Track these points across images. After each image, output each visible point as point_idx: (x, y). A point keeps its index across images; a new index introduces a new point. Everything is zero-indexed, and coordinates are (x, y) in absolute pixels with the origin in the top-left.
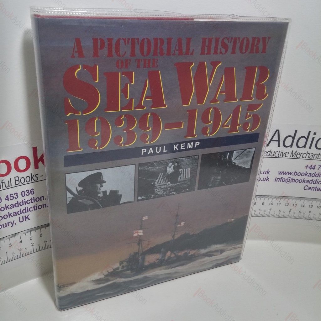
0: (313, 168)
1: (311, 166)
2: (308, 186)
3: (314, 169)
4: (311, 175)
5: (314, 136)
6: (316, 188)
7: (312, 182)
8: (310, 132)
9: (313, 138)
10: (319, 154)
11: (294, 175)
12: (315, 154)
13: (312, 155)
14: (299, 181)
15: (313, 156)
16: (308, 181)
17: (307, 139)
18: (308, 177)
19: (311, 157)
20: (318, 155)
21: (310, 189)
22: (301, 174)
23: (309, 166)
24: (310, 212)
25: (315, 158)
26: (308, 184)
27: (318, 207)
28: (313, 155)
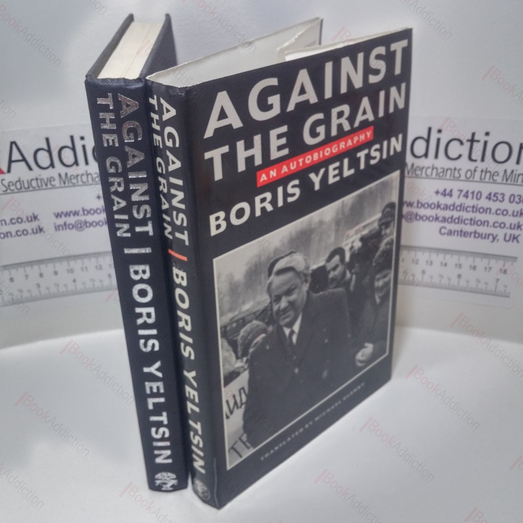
0: (448, 194)
1: (445, 190)
2: (445, 228)
3: (451, 195)
4: (446, 207)
5: (439, 135)
6: (461, 231)
7: (452, 220)
8: (430, 130)
9: (439, 140)
10: (455, 169)
11: (418, 207)
12: (447, 170)
13: (442, 170)
14: (428, 218)
15: (443, 172)
16: (445, 220)
17: (428, 141)
18: (442, 211)
19: (442, 174)
20: (453, 171)
21: (450, 233)
22: (429, 206)
23: (441, 190)
24: (459, 276)
25: (448, 176)
26: (446, 224)
27: (472, 267)
28: (445, 171)
